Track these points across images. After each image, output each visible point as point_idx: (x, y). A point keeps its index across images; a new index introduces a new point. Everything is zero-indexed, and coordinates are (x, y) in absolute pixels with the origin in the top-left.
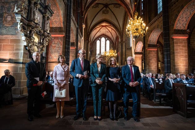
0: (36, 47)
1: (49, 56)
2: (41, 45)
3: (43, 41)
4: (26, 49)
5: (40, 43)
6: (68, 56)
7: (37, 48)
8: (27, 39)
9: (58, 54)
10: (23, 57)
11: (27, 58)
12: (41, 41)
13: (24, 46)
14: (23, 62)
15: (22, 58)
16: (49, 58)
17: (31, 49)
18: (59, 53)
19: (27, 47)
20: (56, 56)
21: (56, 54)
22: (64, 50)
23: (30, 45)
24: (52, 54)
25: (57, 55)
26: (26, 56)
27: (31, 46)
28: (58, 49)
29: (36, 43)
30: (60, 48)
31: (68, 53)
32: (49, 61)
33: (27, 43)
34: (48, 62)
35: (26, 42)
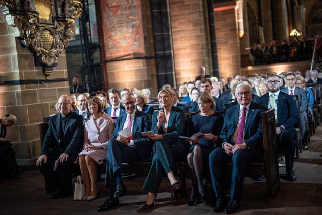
0: (48, 32)
1: (105, 42)
2: (60, 24)
3: (63, 11)
4: (23, 46)
5: (55, 18)
6: (164, 28)
7: (51, 34)
8: (19, 20)
9: (131, 30)
10: (20, 67)
11: (30, 67)
12: (57, 12)
13: (16, 38)
14: (20, 80)
15: (18, 71)
16: (106, 48)
17: (35, 44)
18: (133, 27)
19: (23, 40)
20: (125, 38)
21: (125, 29)
22: (149, 13)
23: (28, 33)
24: (113, 34)
25: (127, 35)
26: (27, 63)
27: (31, 34)
28: (128, 12)
29: (45, 23)
30: (135, 6)
31: (163, 21)
32: (108, 55)
33: (20, 29)
34: (107, 62)
35: (17, 28)
